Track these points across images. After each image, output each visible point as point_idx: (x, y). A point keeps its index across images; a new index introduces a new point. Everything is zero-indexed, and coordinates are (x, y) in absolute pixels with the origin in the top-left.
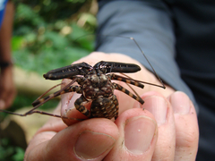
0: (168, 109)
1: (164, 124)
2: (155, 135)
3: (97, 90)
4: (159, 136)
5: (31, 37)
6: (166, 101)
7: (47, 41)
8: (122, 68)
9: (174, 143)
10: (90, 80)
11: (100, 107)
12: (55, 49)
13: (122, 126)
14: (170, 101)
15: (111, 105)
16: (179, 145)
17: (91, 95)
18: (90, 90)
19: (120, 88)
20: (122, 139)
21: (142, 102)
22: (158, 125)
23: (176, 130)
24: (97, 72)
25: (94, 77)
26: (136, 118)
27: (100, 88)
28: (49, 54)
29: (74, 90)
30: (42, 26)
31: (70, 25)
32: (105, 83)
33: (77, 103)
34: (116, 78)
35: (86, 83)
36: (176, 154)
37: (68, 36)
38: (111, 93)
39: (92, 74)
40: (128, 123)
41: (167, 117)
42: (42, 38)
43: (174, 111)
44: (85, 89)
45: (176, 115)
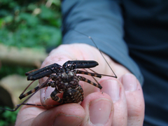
0: (120, 89)
1: (119, 101)
2: (112, 110)
3: (67, 84)
4: (115, 111)
5: (9, 19)
6: (118, 83)
7: (22, 20)
8: (84, 65)
9: (126, 114)
10: (61, 77)
11: (70, 96)
12: (29, 27)
13: (87, 107)
14: (122, 82)
15: (78, 94)
16: (130, 115)
17: (62, 88)
18: (61, 85)
19: (84, 79)
20: (87, 117)
21: (100, 88)
22: (114, 102)
23: (128, 104)
24: (66, 71)
25: (63, 75)
26: (97, 100)
27: (69, 82)
28: (25, 31)
29: (50, 85)
30: (17, 9)
31: (39, 7)
32: (72, 78)
33: (53, 95)
34: (80, 72)
35: (58, 79)
36: (128, 122)
37: (38, 16)
38: (77, 84)
39: (62, 72)
40: (91, 104)
41: (120, 95)
42: (18, 19)
43: (125, 89)
44: (57, 85)
45: (127, 92)
